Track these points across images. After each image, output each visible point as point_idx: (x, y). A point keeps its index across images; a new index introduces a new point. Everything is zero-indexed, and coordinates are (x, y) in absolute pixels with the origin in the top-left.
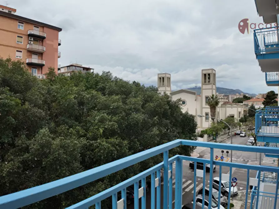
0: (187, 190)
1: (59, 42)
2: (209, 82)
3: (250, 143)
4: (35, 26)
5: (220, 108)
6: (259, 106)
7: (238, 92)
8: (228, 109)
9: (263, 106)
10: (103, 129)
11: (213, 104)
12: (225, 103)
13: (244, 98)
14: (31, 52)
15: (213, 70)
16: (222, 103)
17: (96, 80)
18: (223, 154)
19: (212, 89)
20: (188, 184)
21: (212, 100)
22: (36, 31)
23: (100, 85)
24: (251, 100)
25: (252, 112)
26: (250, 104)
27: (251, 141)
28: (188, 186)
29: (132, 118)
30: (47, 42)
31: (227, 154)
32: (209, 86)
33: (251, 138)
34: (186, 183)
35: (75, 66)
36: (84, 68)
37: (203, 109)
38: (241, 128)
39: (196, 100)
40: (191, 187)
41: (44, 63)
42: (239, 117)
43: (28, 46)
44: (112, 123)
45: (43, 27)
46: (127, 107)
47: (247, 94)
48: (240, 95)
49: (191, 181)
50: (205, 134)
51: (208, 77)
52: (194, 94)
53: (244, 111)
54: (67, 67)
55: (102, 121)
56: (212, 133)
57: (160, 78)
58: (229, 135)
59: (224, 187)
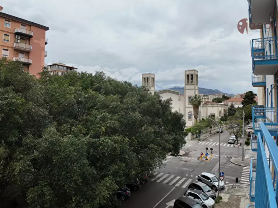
0: (177, 185)
1: (46, 41)
2: (192, 82)
3: (232, 141)
4: (21, 25)
5: (202, 108)
6: (238, 105)
7: (217, 92)
8: (209, 108)
9: (241, 106)
10: (105, 127)
11: (196, 103)
12: (206, 103)
13: (223, 98)
14: (18, 51)
15: (195, 70)
16: (203, 103)
17: (91, 80)
18: (207, 151)
19: (195, 89)
20: (177, 180)
21: (195, 100)
22: (23, 30)
23: (96, 85)
24: (230, 100)
25: (231, 111)
26: (230, 104)
27: (233, 139)
28: (177, 182)
29: (130, 117)
30: (33, 40)
31: (211, 151)
32: (192, 87)
33: (232, 136)
34: (175, 179)
35: (59, 65)
36: (68, 67)
37: (186, 108)
38: (222, 126)
39: (179, 100)
40: (180, 182)
41: (31, 62)
42: (220, 116)
43: (15, 45)
44: (113, 121)
45: (30, 26)
46: (125, 106)
47: (226, 94)
48: (220, 95)
49: (179, 177)
50: (189, 132)
51: (191, 78)
52: (178, 94)
53: (224, 110)
54: (51, 66)
55: (103, 119)
56: (196, 131)
57: (145, 78)
58: (211, 133)
59: (211, 181)
